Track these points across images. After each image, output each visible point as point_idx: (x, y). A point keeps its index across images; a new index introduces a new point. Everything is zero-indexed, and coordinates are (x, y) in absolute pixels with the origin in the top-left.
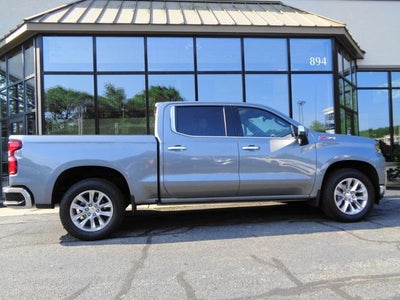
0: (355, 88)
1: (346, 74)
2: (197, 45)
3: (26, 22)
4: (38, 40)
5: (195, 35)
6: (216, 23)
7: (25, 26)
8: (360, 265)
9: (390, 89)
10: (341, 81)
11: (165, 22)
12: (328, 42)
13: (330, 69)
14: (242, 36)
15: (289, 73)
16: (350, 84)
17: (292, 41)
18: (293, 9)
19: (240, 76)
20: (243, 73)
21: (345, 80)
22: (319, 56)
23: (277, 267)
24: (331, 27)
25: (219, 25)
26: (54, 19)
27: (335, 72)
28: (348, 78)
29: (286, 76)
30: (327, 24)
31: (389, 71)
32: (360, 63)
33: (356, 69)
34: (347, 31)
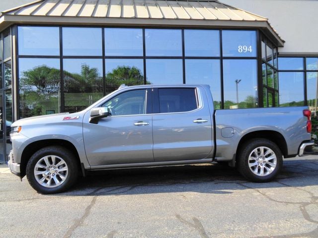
0: (277, 71)
1: (269, 59)
2: (146, 35)
3: (4, 14)
4: (14, 30)
5: (144, 27)
6: (162, 17)
7: (3, 17)
8: (266, 225)
9: (305, 71)
10: (264, 65)
11: (119, 16)
12: (254, 33)
13: (254, 55)
14: (183, 28)
15: (221, 58)
16: (272, 68)
17: (224, 32)
18: (226, 6)
19: (181, 60)
20: (184, 58)
21: (268, 65)
22: (246, 45)
23: (196, 227)
24: (256, 21)
25: (164, 19)
26: (27, 12)
27: (259, 58)
28: (271, 62)
29: (219, 61)
30: (253, 18)
31: (304, 57)
32: (281, 50)
33: (278, 55)
34: (269, 24)
